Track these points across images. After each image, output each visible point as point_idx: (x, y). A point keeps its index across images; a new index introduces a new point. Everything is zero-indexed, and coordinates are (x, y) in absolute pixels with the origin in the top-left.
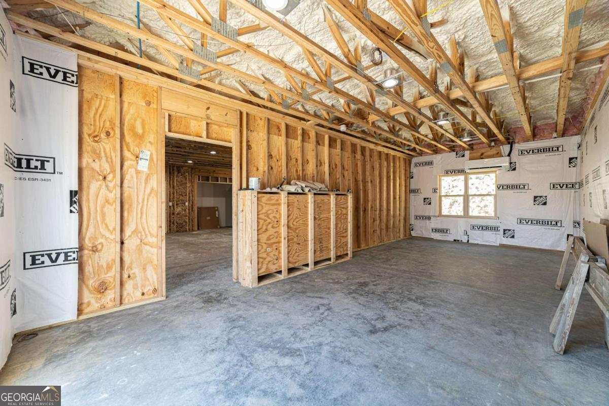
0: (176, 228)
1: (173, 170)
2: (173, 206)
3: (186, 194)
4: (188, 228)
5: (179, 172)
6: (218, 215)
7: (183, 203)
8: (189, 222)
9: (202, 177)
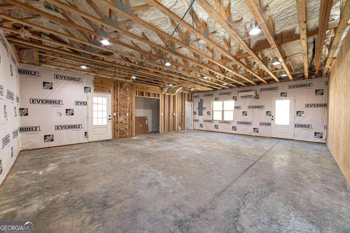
0: (119, 134)
1: (117, 85)
2: (117, 116)
3: (127, 106)
4: (128, 134)
5: (121, 87)
6: (147, 123)
7: (124, 114)
8: (129, 129)
9: (138, 92)
